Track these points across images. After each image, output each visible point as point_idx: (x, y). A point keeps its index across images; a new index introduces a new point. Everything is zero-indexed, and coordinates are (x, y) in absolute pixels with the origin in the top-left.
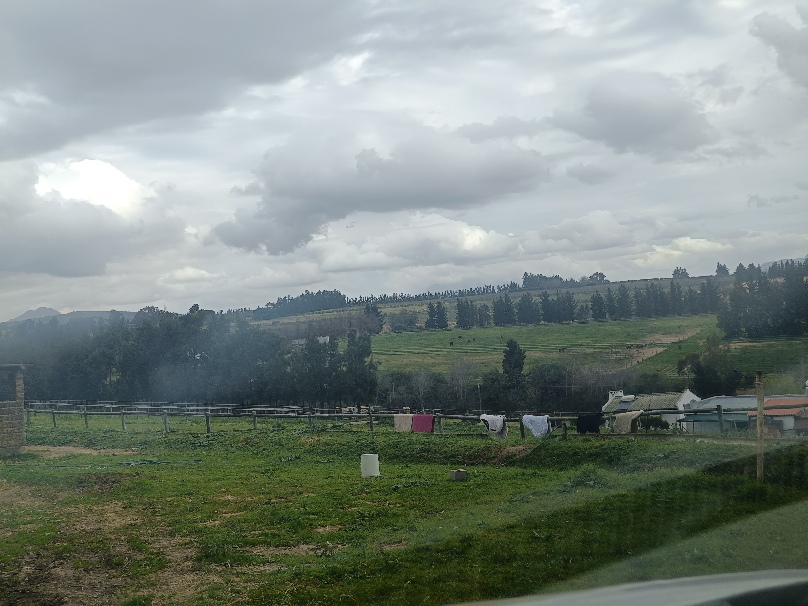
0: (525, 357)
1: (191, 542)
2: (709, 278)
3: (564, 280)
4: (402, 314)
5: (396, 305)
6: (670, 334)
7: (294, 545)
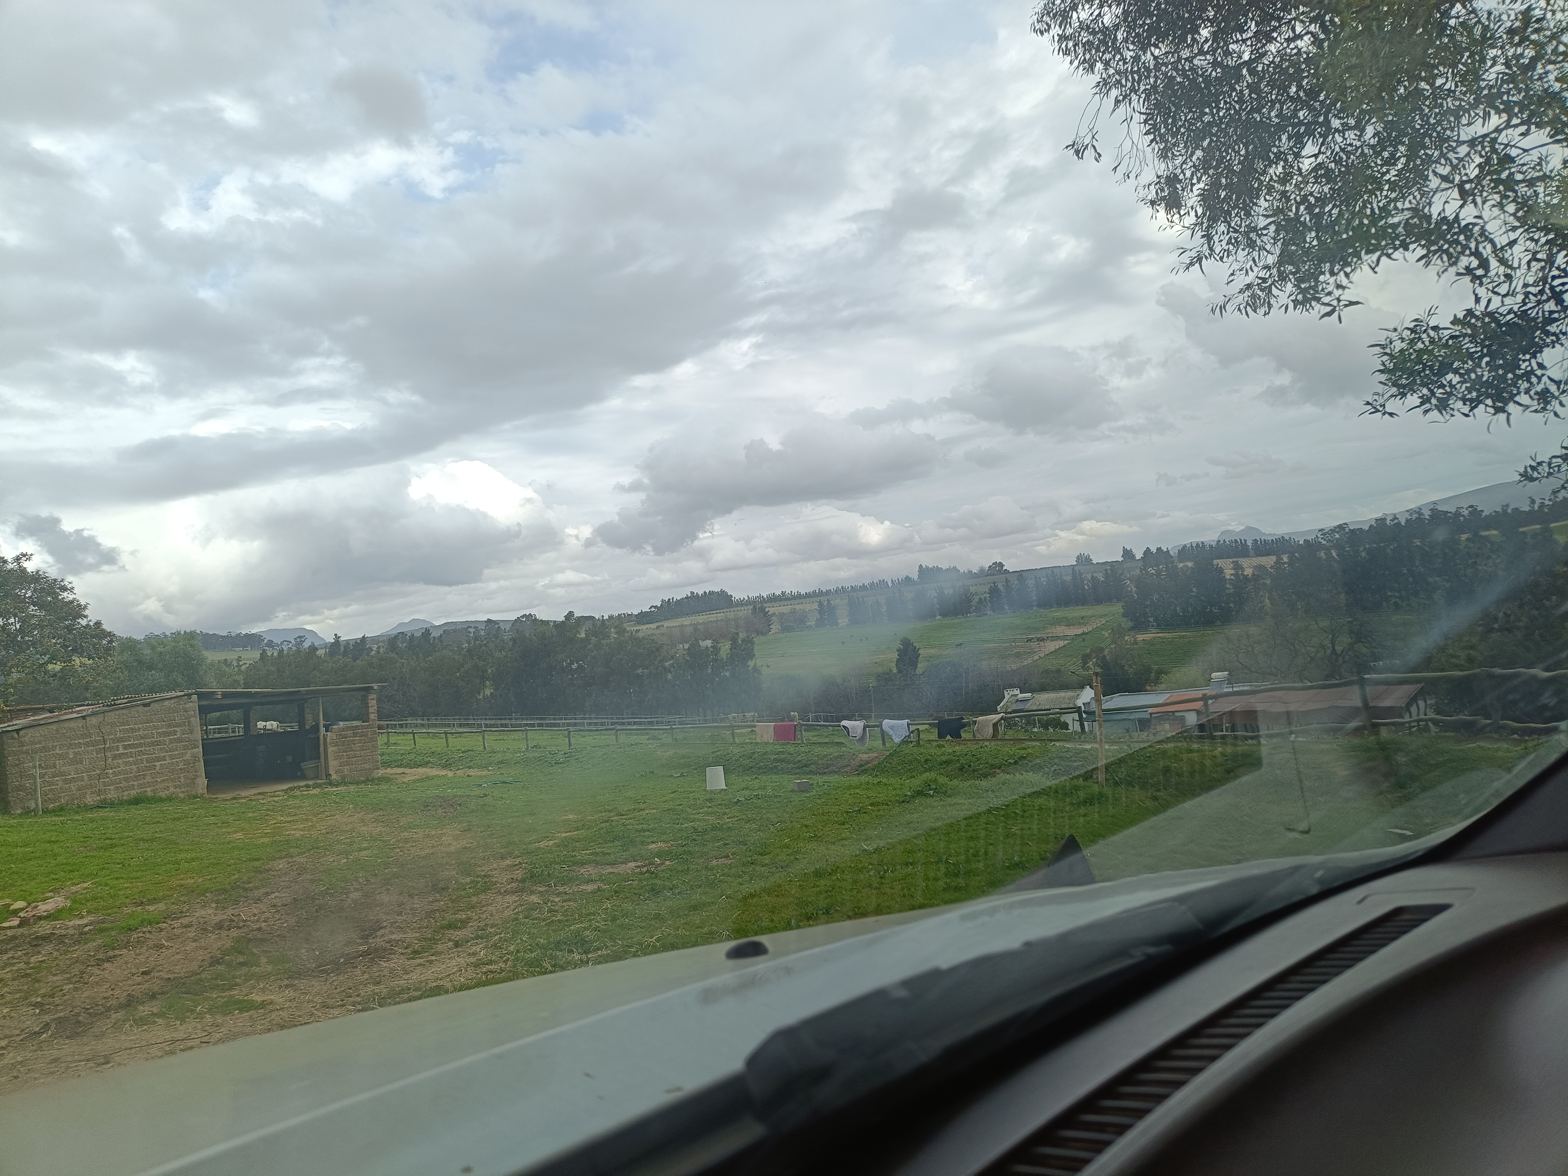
0: (919, 655)
1: (520, 863)
2: (1114, 564)
3: (962, 571)
4: (791, 613)
5: (785, 603)
6: (1073, 625)
7: (622, 863)
